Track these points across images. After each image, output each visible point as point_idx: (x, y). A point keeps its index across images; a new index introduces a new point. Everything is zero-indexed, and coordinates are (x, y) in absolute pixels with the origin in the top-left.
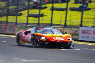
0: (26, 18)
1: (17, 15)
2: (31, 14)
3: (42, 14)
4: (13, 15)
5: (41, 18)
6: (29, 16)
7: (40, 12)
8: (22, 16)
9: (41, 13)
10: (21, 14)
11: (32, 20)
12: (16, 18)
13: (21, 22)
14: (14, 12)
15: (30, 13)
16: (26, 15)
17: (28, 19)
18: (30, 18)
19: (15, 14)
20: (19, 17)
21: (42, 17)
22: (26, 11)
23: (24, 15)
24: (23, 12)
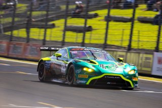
0: (62, 33)
1: (46, 27)
2: (71, 27)
3: (90, 27)
4: (40, 27)
5: (88, 34)
6: (67, 29)
7: (86, 24)
8: (54, 30)
9: (88, 26)
10: (53, 26)
11: (71, 37)
12: (43, 33)
14: (42, 21)
15: (68, 25)
16: (62, 27)
17: (64, 35)
18: (68, 33)
19: (42, 25)
20: (49, 31)
21: (89, 32)
22: (63, 21)
23: (58, 27)
24: (56, 22)
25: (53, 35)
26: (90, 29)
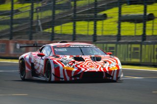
0: (117, 25)
1: (95, 19)
2: (126, 16)
3: (151, 15)
4: (88, 20)
5: (149, 24)
6: (122, 19)
7: (145, 11)
8: (105, 22)
9: (148, 13)
10: (105, 17)
11: (129, 29)
12: (93, 26)
13: (105, 33)
14: (90, 11)
15: (123, 14)
16: (116, 18)
17: (119, 27)
18: (124, 25)
19: (91, 17)
20: (99, 23)
21: (151, 22)
22: (116, 10)
23: (111, 17)
24: (108, 12)
25: (105, 28)
26: (151, 17)
